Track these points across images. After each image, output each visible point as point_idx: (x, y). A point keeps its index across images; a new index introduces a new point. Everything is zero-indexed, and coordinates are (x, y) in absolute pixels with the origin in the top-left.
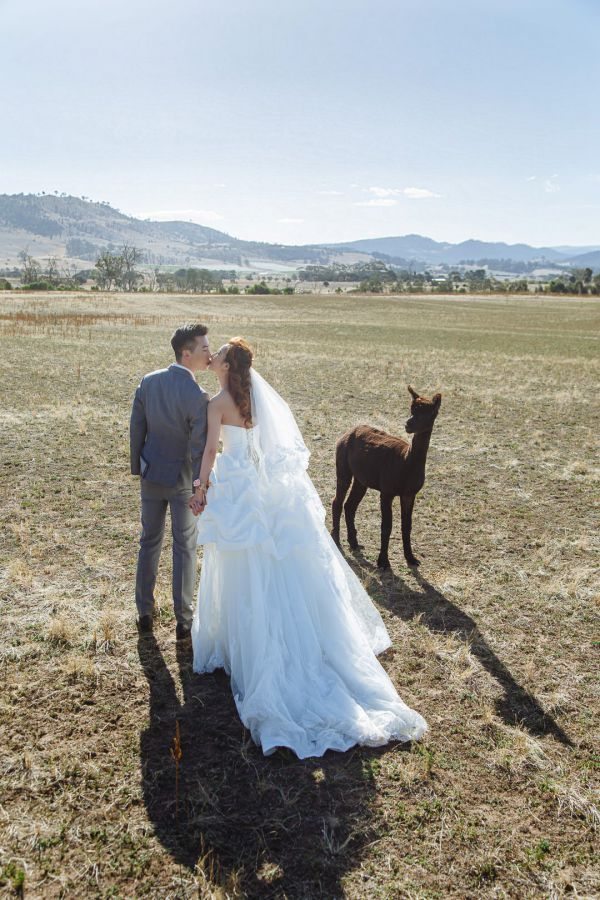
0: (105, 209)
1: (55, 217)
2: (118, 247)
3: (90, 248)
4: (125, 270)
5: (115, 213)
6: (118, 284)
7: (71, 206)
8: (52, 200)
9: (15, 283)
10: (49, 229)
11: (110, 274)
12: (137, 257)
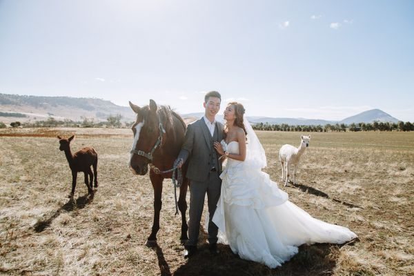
0: (109, 103)
1: (92, 105)
2: (114, 114)
3: (104, 115)
4: (117, 121)
5: (113, 104)
6: (114, 126)
7: (98, 101)
8: (92, 100)
9: (80, 125)
10: (90, 109)
11: (112, 123)
12: (121, 117)
